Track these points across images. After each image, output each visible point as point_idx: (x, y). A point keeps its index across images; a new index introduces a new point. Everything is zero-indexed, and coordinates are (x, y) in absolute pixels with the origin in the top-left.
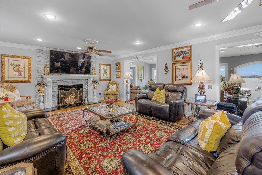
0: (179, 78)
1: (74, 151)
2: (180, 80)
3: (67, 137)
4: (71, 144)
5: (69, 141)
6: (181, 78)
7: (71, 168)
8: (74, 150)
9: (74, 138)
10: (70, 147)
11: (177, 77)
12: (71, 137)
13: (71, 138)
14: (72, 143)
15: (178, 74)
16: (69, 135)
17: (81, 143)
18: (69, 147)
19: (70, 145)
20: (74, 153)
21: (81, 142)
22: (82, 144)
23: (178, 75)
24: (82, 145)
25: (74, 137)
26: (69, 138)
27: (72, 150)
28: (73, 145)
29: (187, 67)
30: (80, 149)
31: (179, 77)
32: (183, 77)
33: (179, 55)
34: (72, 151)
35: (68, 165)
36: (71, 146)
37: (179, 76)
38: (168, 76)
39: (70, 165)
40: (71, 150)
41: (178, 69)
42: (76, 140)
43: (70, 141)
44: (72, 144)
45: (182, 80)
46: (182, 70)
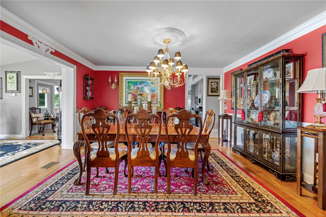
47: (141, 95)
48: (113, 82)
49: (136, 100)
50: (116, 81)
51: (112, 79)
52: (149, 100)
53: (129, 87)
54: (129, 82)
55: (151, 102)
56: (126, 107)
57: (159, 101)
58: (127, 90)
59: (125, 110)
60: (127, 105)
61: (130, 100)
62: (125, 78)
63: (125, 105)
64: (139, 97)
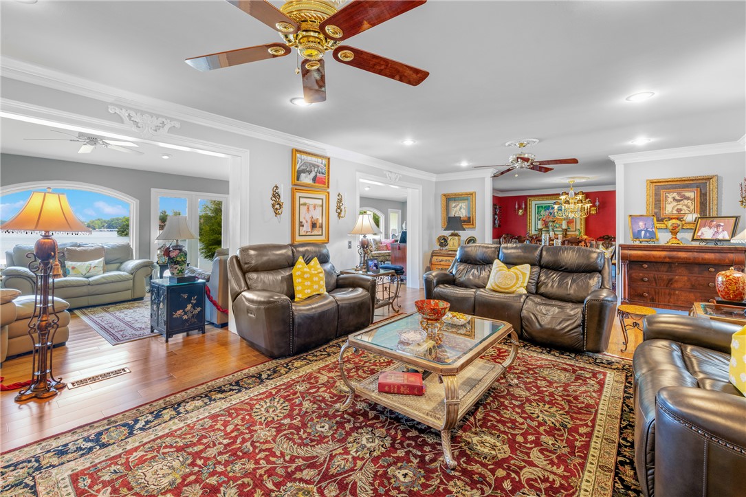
0: (307, 227)
1: (590, 424)
2: (308, 234)
3: (565, 474)
4: (578, 444)
5: (573, 458)
6: (310, 230)
7: (620, 408)
8: (587, 425)
9: (550, 452)
10: (588, 439)
11: (303, 226)
12: (552, 463)
13: (556, 461)
14: (571, 444)
15: (304, 218)
16: (551, 477)
17: (551, 425)
18: (590, 441)
19: (583, 441)
20: (594, 421)
21: (550, 427)
22: (553, 423)
23: (304, 222)
24: (558, 421)
25: (546, 456)
26: (562, 468)
27: (589, 429)
28: (577, 437)
29: (321, 204)
30: (571, 417)
31: (305, 224)
32: (314, 225)
33: (308, 171)
34: (593, 427)
35: (622, 415)
36: (583, 439)
37: (307, 222)
38: (279, 222)
39: (619, 412)
40: (593, 431)
41: (305, 204)
42: (550, 442)
43: (572, 453)
44: (577, 440)
45: (313, 234)
46: (311, 208)
47: (554, 222)
48: (520, 207)
49: (547, 227)
50: (523, 206)
51: (519, 205)
52: (564, 226)
53: (539, 213)
54: (538, 207)
55: (566, 230)
56: (536, 235)
57: (578, 227)
58: (537, 215)
59: (534, 237)
60: (536, 233)
61: (540, 226)
62: (534, 203)
63: (533, 232)
64: (551, 224)
